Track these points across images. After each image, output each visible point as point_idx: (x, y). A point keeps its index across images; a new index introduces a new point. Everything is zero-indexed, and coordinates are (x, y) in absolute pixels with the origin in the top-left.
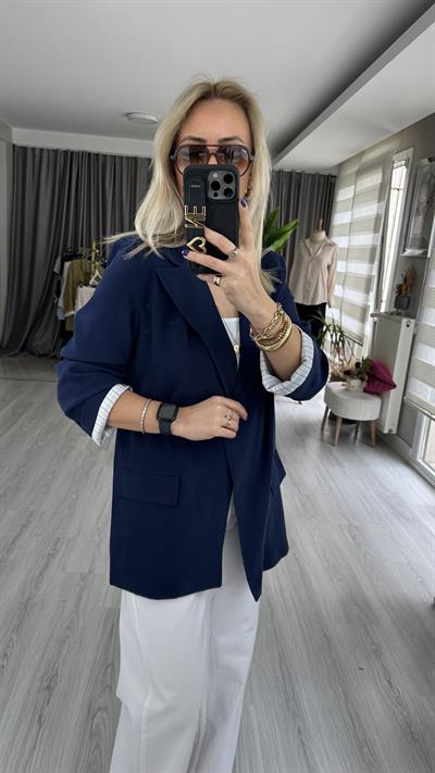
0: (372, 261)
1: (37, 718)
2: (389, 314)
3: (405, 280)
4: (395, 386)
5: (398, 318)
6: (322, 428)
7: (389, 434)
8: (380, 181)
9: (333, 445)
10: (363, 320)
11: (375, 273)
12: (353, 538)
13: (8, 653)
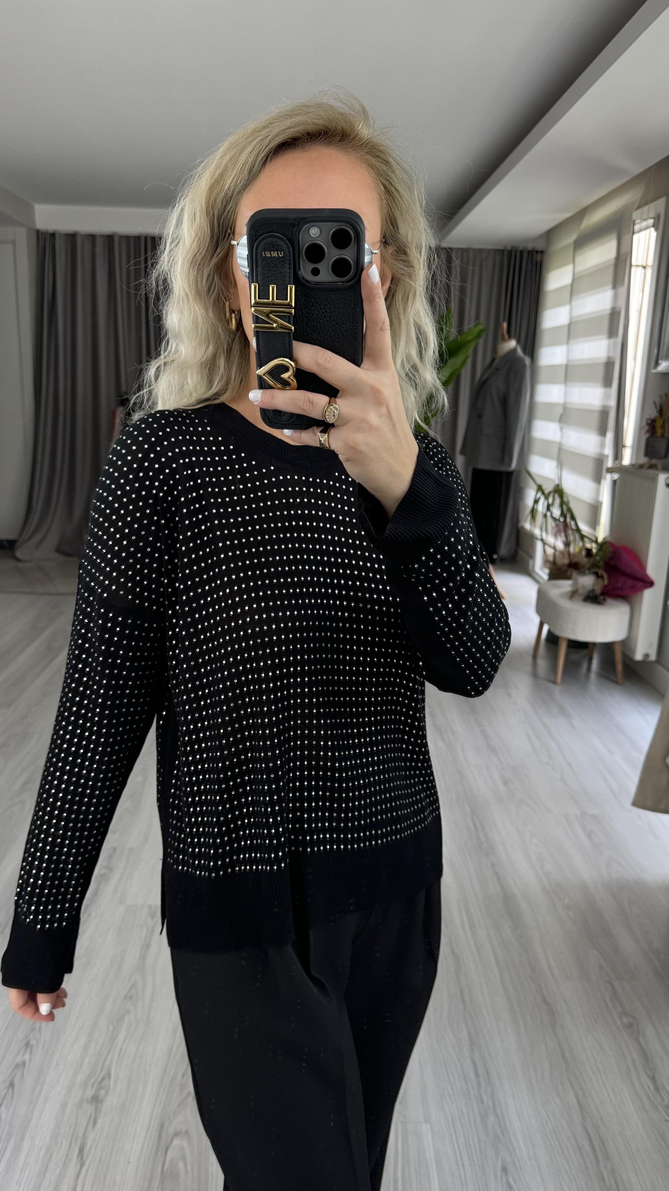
0: (607, 382)
1: (77, 1150)
2: (636, 468)
3: (661, 412)
4: (650, 584)
5: (652, 472)
6: (535, 656)
7: (645, 662)
8: (613, 254)
9: (554, 682)
10: (598, 479)
11: (613, 403)
12: (589, 835)
13: (33, 1042)
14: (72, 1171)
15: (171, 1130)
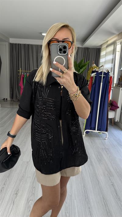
1: (13, 202)
2: (116, 87)
4: (119, 108)
5: (119, 88)
7: (117, 122)
8: (113, 49)
12: (106, 152)
13: (5, 184)
14: (12, 206)
15: (30, 199)
